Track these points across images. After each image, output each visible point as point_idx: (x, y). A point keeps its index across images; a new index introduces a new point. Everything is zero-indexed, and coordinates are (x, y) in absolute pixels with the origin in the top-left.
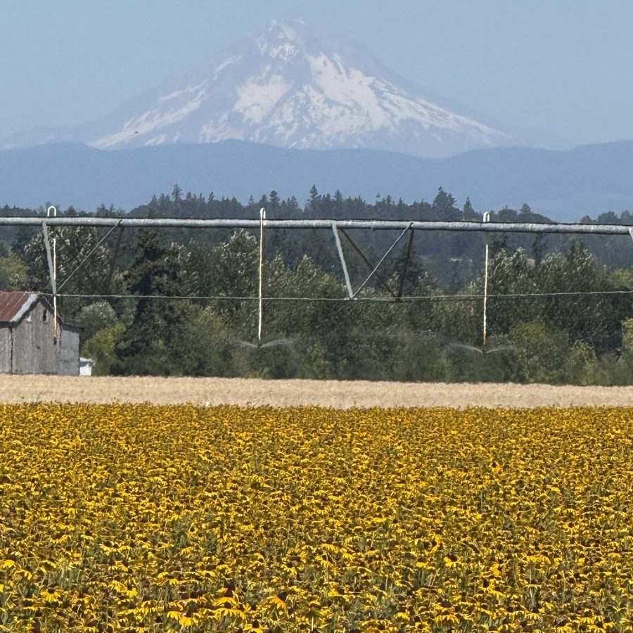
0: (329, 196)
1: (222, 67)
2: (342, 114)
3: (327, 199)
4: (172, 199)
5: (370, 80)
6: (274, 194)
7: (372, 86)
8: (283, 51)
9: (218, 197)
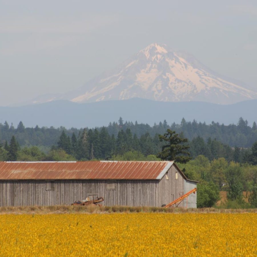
0: (190, 122)
1: (129, 65)
2: (184, 85)
3: (189, 123)
4: (118, 124)
5: (196, 70)
6: (165, 121)
7: (197, 73)
8: (157, 58)
9: (139, 123)
